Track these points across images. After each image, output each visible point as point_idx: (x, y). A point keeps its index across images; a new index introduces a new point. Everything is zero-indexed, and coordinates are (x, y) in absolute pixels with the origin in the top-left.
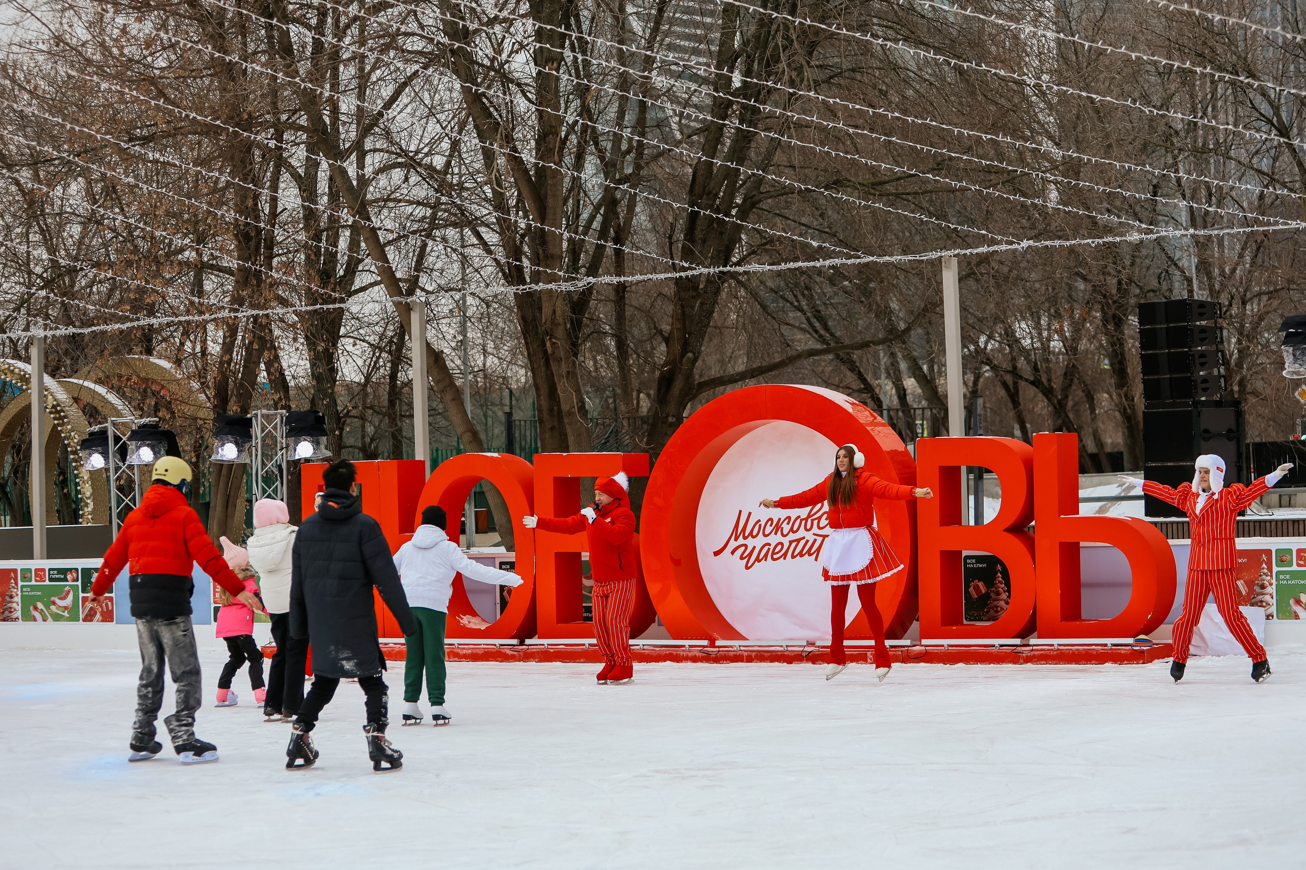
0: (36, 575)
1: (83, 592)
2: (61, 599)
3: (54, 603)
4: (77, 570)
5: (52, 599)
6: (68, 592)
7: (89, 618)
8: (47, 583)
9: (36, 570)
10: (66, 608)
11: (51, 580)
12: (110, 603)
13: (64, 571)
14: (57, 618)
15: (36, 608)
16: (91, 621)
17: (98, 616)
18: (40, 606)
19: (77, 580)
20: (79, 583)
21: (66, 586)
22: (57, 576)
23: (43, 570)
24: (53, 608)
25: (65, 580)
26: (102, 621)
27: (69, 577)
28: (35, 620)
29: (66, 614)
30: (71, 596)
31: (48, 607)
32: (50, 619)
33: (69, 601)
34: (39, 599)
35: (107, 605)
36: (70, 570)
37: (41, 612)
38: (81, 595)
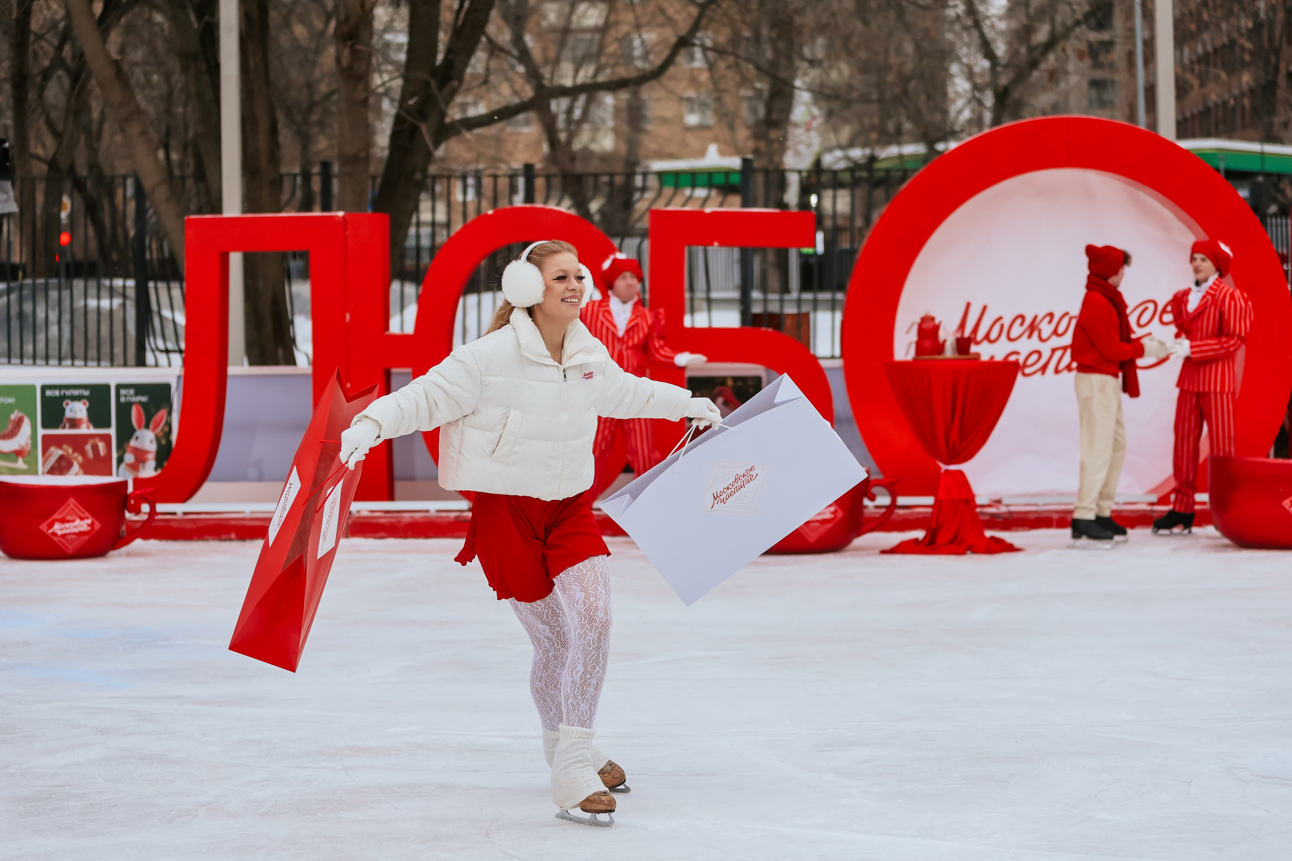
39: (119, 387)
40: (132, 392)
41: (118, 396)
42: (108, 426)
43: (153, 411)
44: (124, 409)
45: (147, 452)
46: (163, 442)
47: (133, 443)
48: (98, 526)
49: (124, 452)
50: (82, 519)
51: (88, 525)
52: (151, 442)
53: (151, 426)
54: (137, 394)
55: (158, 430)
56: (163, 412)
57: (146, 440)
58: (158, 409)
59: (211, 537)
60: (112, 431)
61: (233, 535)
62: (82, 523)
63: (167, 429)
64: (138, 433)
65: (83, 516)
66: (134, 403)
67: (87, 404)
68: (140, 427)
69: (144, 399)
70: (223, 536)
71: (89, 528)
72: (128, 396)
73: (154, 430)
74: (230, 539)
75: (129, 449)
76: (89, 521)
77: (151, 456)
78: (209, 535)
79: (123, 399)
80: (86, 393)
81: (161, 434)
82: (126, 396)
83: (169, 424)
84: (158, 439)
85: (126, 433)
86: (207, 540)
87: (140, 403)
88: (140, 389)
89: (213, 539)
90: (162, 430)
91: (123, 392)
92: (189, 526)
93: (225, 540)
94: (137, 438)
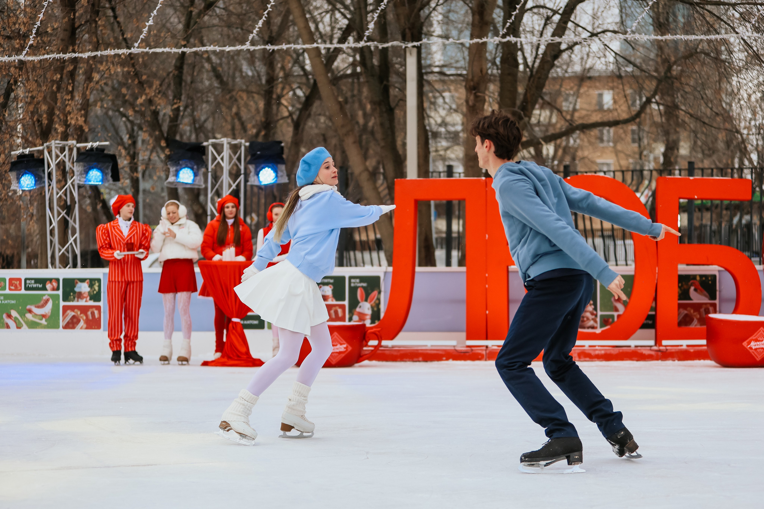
0: (11, 284)
1: (64, 300)
2: (38, 307)
3: (30, 311)
4: (58, 280)
5: (28, 307)
6: (47, 301)
7: (71, 324)
8: (23, 291)
9: (11, 280)
10: (43, 316)
11: (27, 289)
12: (96, 312)
13: (42, 282)
14: (33, 325)
15: (9, 316)
16: (73, 328)
17: (82, 323)
18: (14, 313)
19: (58, 289)
20: (60, 292)
21: (44, 295)
22: (35, 286)
23: (20, 280)
24: (29, 316)
25: (44, 289)
26: (87, 328)
27: (48, 286)
28: (8, 327)
29: (44, 322)
30: (50, 305)
31: (22, 315)
32: (25, 326)
33: (48, 309)
34: (13, 307)
35: (93, 314)
36: (50, 280)
37: (15, 320)
38: (62, 303)
39: (351, 278)
40: (358, 280)
41: (350, 283)
42: (344, 300)
43: (370, 291)
44: (353, 290)
45: (366, 315)
46: (375, 309)
47: (358, 310)
48: (350, 348)
49: (353, 314)
50: (341, 344)
51: (345, 348)
52: (369, 309)
53: (369, 300)
54: (361, 282)
55: (373, 302)
56: (375, 293)
57: (366, 308)
58: (373, 291)
59: (408, 360)
60: (346, 303)
61: (421, 359)
62: (341, 346)
63: (377, 302)
64: (361, 304)
65: (342, 342)
66: (359, 287)
67: (332, 287)
68: (362, 301)
69: (365, 285)
70: (415, 359)
71: (345, 350)
72: (356, 283)
73: (370, 302)
74: (419, 361)
75: (355, 313)
76: (345, 346)
77: (368, 317)
78: (406, 358)
79: (352, 285)
80: (332, 281)
81: (374, 305)
82: (354, 283)
83: (379, 299)
84: (372, 307)
85: (354, 304)
86: (405, 361)
87: (362, 287)
88: (362, 279)
89: (409, 361)
90: (375, 302)
91: (353, 280)
92: (395, 353)
93: (416, 361)
94: (360, 307)
